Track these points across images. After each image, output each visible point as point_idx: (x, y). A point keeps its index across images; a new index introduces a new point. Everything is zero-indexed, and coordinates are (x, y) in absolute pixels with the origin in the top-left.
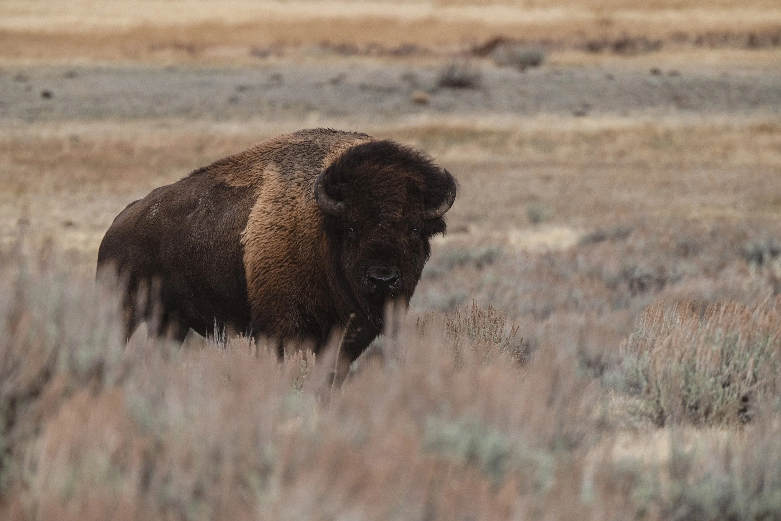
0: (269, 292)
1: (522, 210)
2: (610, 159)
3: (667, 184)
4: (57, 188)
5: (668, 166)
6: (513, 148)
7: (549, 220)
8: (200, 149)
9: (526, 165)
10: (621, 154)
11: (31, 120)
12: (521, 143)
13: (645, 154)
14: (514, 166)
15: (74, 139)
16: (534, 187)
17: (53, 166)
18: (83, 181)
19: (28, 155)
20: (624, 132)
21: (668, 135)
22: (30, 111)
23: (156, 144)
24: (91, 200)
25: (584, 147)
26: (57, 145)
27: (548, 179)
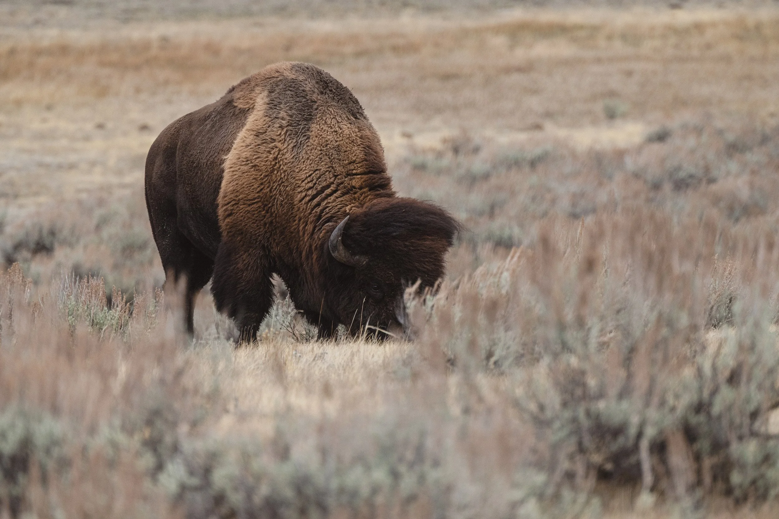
0: (236, 225)
1: (598, 107)
2: (695, 52)
3: (749, 77)
4: (138, 90)
5: (752, 59)
6: (602, 42)
7: (624, 116)
8: (288, 48)
9: (611, 60)
10: (708, 46)
11: (126, 21)
12: (610, 38)
13: (732, 47)
14: (599, 61)
15: (165, 40)
16: (615, 83)
17: (137, 68)
18: (167, 82)
19: (114, 57)
20: (714, 25)
21: (758, 27)
22: (126, 11)
23: (246, 44)
24: (169, 102)
25: (673, 40)
26: (146, 46)
27: (629, 74)
